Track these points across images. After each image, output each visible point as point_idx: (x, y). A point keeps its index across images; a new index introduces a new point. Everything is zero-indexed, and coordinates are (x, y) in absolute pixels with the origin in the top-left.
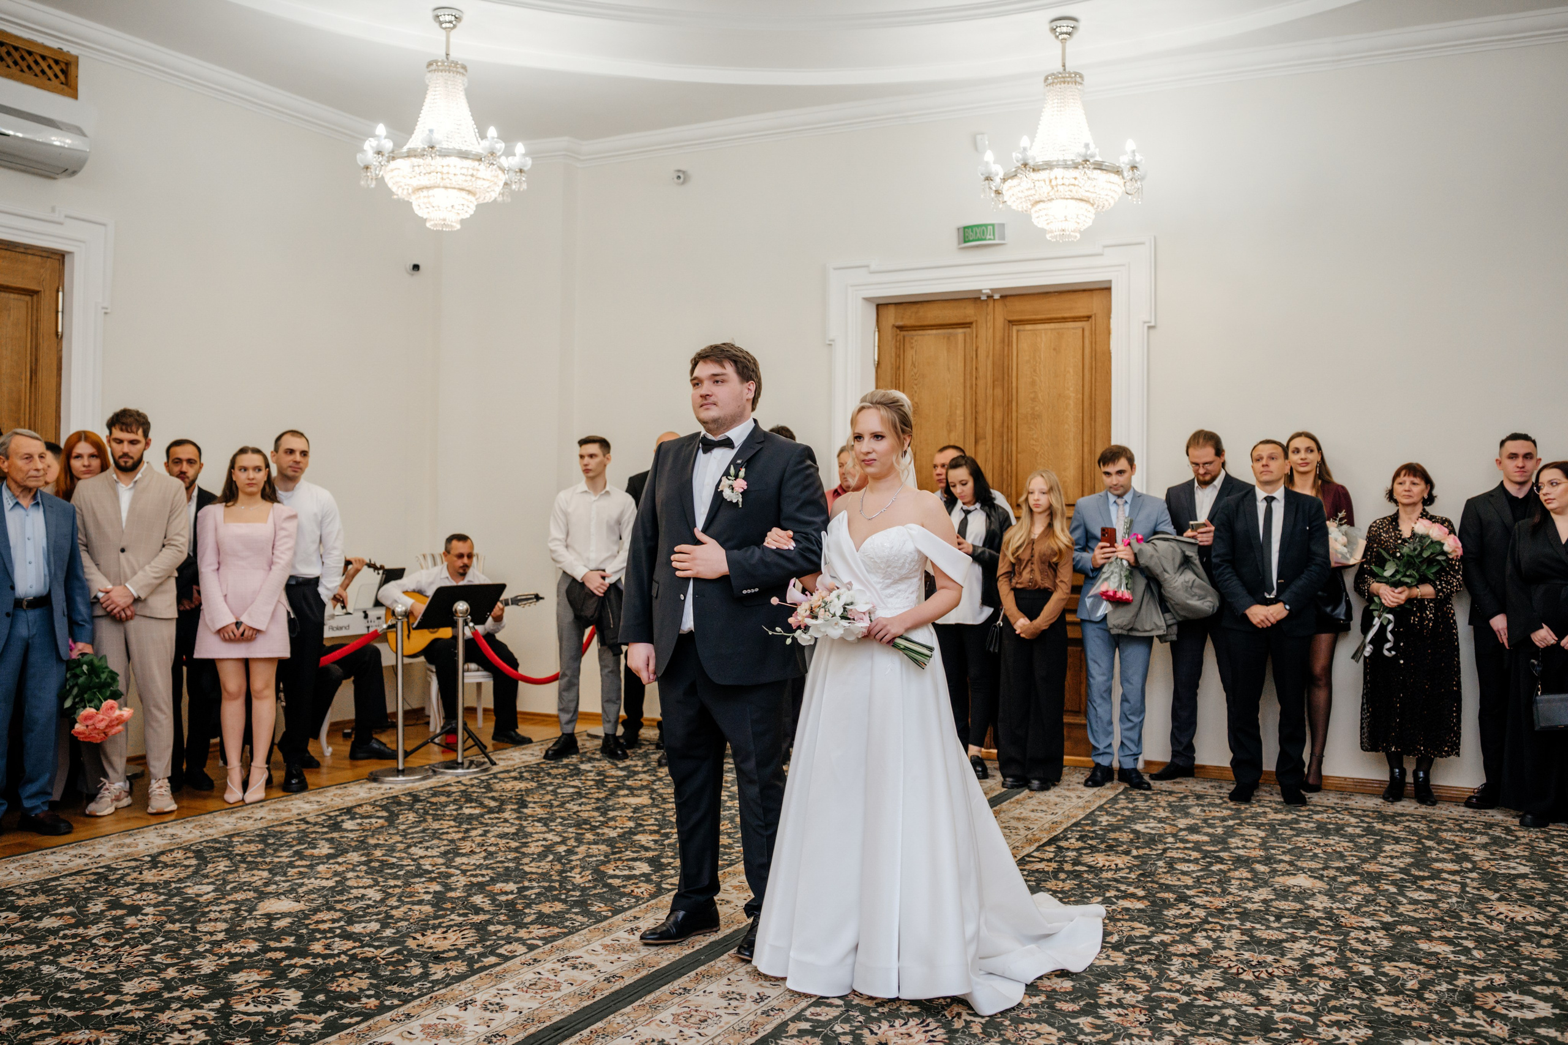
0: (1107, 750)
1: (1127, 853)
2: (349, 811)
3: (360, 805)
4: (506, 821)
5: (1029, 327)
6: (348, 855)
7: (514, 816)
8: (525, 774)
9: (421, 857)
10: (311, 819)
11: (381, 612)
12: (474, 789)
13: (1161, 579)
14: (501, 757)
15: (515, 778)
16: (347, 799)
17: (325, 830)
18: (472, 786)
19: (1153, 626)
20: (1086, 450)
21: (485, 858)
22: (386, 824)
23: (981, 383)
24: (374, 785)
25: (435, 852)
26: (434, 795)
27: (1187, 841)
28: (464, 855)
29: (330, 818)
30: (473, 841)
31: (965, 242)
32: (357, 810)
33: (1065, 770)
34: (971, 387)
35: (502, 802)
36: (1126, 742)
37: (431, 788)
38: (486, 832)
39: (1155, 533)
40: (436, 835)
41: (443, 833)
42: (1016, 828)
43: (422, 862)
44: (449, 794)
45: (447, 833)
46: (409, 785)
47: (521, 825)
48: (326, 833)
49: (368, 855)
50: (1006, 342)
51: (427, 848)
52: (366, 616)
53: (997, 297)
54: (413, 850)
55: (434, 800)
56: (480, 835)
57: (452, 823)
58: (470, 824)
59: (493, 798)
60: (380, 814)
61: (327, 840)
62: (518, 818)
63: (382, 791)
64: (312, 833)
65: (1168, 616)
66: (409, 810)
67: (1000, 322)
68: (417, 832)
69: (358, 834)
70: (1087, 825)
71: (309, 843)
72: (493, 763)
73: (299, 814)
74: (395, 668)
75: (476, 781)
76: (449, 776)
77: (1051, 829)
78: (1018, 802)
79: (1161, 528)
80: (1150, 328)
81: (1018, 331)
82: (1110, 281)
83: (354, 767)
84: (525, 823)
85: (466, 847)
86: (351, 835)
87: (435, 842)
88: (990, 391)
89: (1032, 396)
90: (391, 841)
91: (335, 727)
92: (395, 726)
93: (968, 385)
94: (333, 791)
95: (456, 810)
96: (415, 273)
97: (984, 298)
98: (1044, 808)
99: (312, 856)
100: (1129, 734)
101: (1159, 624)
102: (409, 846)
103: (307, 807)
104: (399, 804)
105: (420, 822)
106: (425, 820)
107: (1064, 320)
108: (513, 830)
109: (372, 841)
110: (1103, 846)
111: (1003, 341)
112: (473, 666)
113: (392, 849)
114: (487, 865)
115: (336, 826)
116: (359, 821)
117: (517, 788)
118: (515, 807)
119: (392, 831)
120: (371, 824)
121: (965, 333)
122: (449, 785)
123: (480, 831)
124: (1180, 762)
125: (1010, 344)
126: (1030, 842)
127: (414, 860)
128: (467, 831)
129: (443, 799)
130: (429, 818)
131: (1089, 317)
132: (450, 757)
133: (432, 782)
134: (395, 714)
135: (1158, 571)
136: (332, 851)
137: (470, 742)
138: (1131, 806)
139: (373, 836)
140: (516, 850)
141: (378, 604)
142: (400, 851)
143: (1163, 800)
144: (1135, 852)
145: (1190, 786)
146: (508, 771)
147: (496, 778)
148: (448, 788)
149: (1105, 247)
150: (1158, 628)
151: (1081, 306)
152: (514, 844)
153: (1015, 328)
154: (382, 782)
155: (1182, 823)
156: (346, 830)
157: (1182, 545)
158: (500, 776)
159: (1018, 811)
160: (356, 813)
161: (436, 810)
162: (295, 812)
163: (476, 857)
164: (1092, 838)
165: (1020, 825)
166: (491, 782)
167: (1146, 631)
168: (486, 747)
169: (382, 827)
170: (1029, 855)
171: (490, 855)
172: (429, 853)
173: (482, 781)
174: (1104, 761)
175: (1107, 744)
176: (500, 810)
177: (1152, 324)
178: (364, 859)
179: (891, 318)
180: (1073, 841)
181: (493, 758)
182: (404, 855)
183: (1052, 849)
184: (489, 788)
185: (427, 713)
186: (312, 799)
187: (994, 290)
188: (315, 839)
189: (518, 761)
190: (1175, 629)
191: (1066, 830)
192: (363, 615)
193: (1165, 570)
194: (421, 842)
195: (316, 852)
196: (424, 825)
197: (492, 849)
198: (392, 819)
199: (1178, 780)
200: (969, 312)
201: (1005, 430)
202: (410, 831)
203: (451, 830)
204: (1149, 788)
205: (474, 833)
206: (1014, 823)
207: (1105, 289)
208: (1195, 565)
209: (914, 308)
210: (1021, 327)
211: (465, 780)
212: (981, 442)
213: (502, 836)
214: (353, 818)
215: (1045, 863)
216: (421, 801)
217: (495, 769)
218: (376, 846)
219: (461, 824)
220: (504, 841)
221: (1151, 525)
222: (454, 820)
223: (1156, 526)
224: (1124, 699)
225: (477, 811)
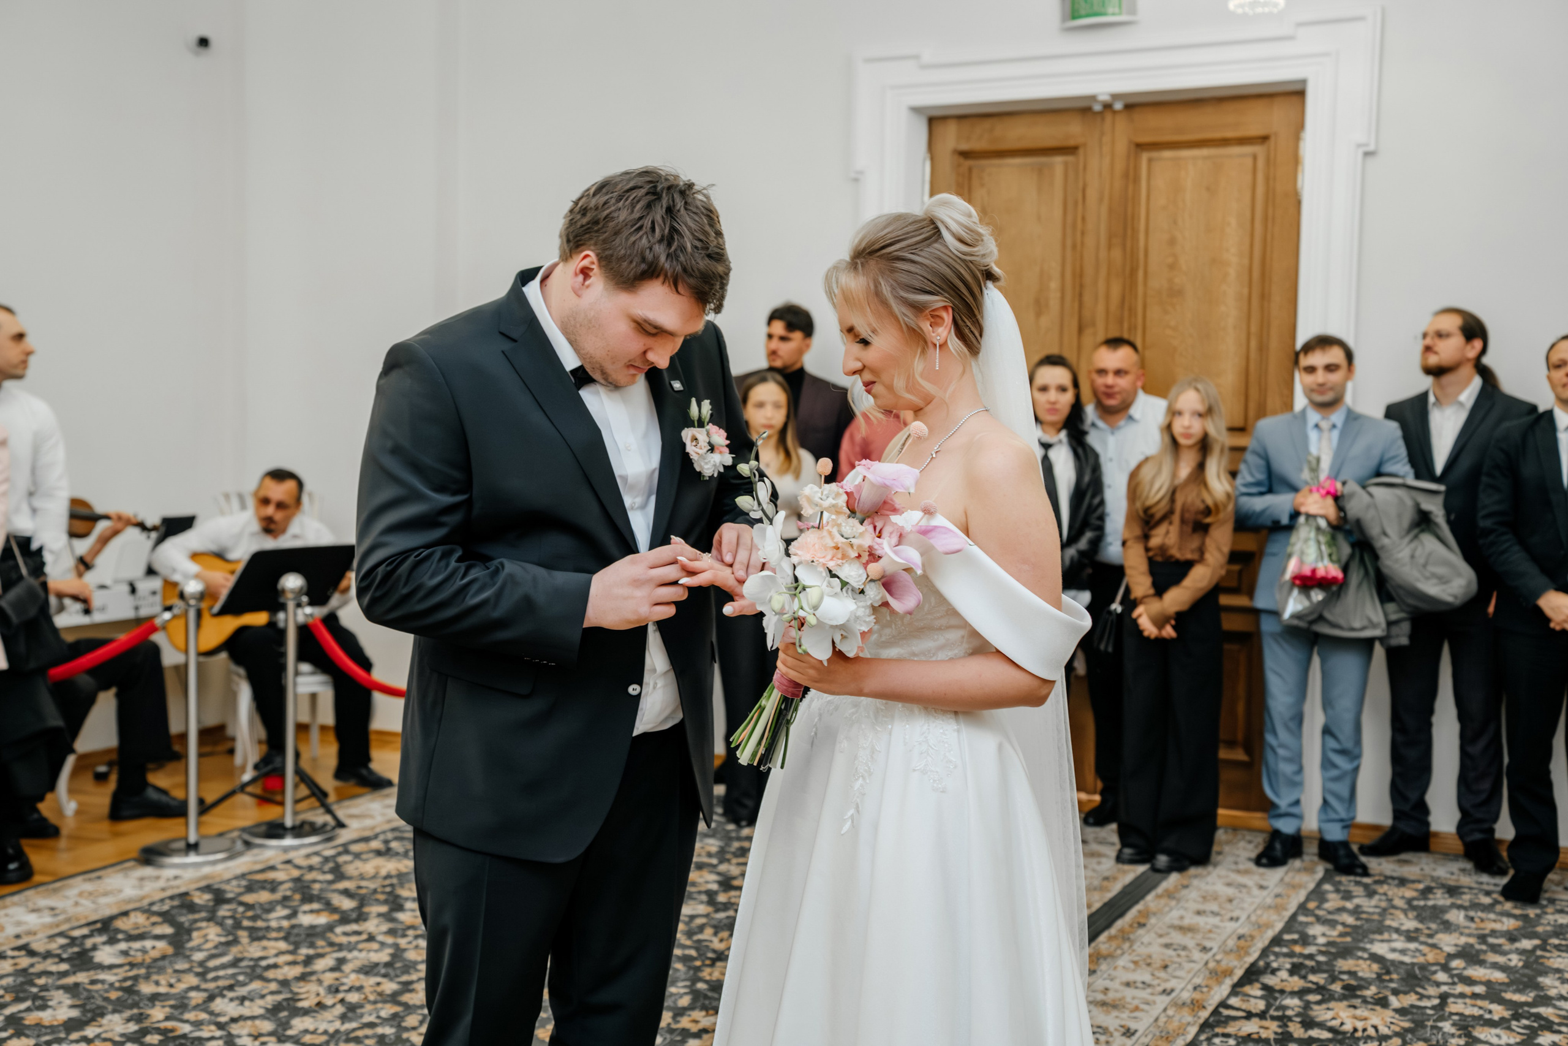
0: (1294, 810)
1: (1383, 1003)
2: (106, 926)
3: (125, 914)
4: (371, 938)
5: (1167, 154)
6: (104, 1021)
7: (385, 927)
8: (394, 845)
9: (234, 1020)
10: (39, 946)
11: (156, 583)
12: (313, 875)
13: (1377, 544)
14: (354, 811)
15: (379, 853)
16: (103, 900)
17: (64, 967)
18: (311, 868)
19: (1365, 623)
20: (1254, 344)
21: (343, 1018)
22: (170, 950)
23: (1090, 241)
24: (148, 871)
25: (255, 1008)
26: (250, 889)
27: (1469, 981)
28: (306, 1012)
29: (73, 941)
30: (320, 982)
31: (1075, 16)
32: (120, 924)
33: (1220, 835)
34: (1074, 247)
35: (363, 901)
36: (1332, 800)
37: (243, 876)
38: (341, 961)
39: (1378, 474)
40: (256, 971)
41: (269, 967)
42: (1184, 948)
43: (235, 1029)
44: (273, 886)
45: (275, 966)
46: (207, 870)
47: (396, 946)
48: (64, 974)
49: (139, 1018)
50: (1131, 176)
51: (242, 1000)
52: (133, 590)
53: (1118, 106)
54: (219, 1004)
55: (249, 898)
56: (332, 970)
57: (283, 945)
58: (312, 945)
59: (346, 893)
60: (159, 930)
61: (66, 989)
62: (391, 932)
63: (161, 883)
64: (40, 975)
65: (1391, 607)
66: (209, 920)
67: (1122, 146)
68: (223, 967)
69: (122, 973)
70: (1295, 942)
71: (35, 997)
72: (341, 825)
73: (18, 937)
74: (181, 671)
75: (315, 860)
76: (272, 850)
77: (1240, 951)
78: (1170, 895)
79: (1388, 468)
80: (1367, 154)
81: (1150, 160)
82: (1304, 82)
83: (117, 835)
84: (403, 942)
85: (309, 993)
86: (109, 977)
87: (256, 985)
88: (1103, 254)
89: (1170, 260)
90: (181, 987)
91: (85, 762)
92: (180, 757)
93: (1069, 243)
94: (79, 886)
95: (288, 917)
96: (202, 50)
97: (1097, 108)
98: (1214, 907)
99: (39, 1025)
100: (1335, 786)
101: (1375, 619)
102: (211, 998)
103: (32, 920)
104: (191, 908)
105: (228, 944)
106: (235, 941)
107: (1225, 142)
108: (384, 956)
109: (147, 989)
110: (1337, 987)
111: (1126, 175)
112: (305, 667)
113: (181, 1005)
114: (348, 1032)
115: (83, 960)
116: (123, 946)
117: (383, 872)
118: (384, 909)
119: (181, 965)
120: (144, 951)
121: (1066, 164)
122: (272, 868)
123: (328, 962)
124: (1407, 827)
125: (1136, 180)
126: (1218, 975)
127: (220, 1026)
128: (308, 961)
129: (264, 896)
130: (243, 935)
131: (1264, 139)
132: (271, 813)
133: (245, 863)
134: (183, 737)
135: (1374, 531)
136: (75, 1013)
137: (304, 791)
138: (1349, 905)
139: (147, 977)
140: (394, 998)
141: (151, 572)
142: (196, 1007)
143: (1400, 895)
144: (1395, 1002)
145: (1428, 870)
146: (366, 840)
147: (346, 852)
148: (271, 875)
149: (1300, 25)
150: (1374, 626)
151: (1253, 121)
152: (389, 987)
153: (1145, 156)
154: (161, 866)
155: (1448, 942)
156: (101, 967)
157: (1414, 493)
158: (355, 848)
159: (1175, 914)
160: (118, 931)
161: (254, 918)
162: (11, 931)
163: (327, 1015)
164: (1314, 970)
165: (1188, 941)
166: (341, 859)
167: (1353, 629)
168: (325, 795)
169: (164, 957)
170: (1223, 1004)
171: (351, 1011)
172: (247, 1010)
173: (327, 859)
174: (1286, 826)
175: (1292, 798)
176: (361, 917)
177: (1371, 148)
178: (133, 1027)
179: (951, 138)
180: (1283, 974)
181: (341, 814)
182: (203, 1016)
183: (1255, 990)
184: (338, 873)
185: (230, 732)
186: (43, 902)
187: (1116, 97)
188: (44, 988)
189: (379, 819)
190: (1406, 627)
191: (1265, 952)
192: (126, 588)
193: (1385, 534)
194: (231, 988)
195: (46, 1016)
196: (234, 951)
197: (353, 998)
198: (179, 940)
199: (1404, 856)
200: (1073, 130)
201: (1126, 314)
202: (212, 964)
203: (281, 959)
204: (1365, 872)
205: (320, 965)
206: (1177, 938)
207: (1296, 94)
208: (1436, 524)
209: (987, 124)
210: (1155, 154)
211: (298, 857)
212: (1088, 332)
213: (369, 970)
214: (112, 941)
215: (1255, 1020)
216: (228, 901)
217: (344, 836)
218: (154, 998)
219: (297, 946)
220: (373, 980)
221: (1373, 463)
222: (285, 938)
223: (1381, 464)
224: (1327, 731)
225: (322, 920)
